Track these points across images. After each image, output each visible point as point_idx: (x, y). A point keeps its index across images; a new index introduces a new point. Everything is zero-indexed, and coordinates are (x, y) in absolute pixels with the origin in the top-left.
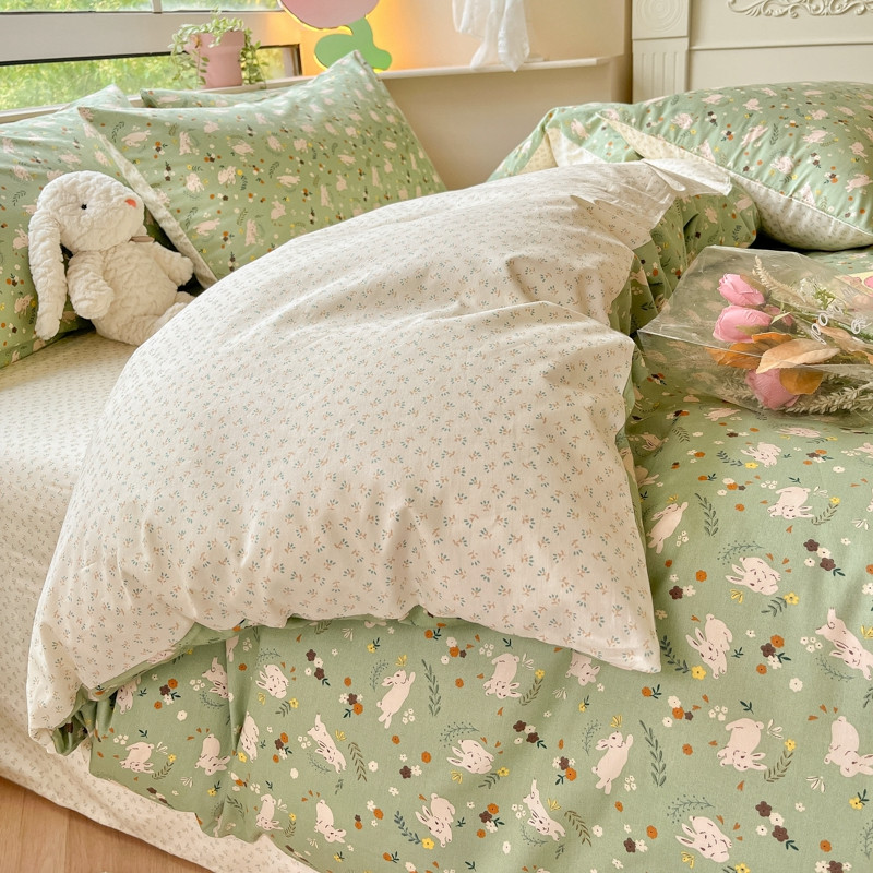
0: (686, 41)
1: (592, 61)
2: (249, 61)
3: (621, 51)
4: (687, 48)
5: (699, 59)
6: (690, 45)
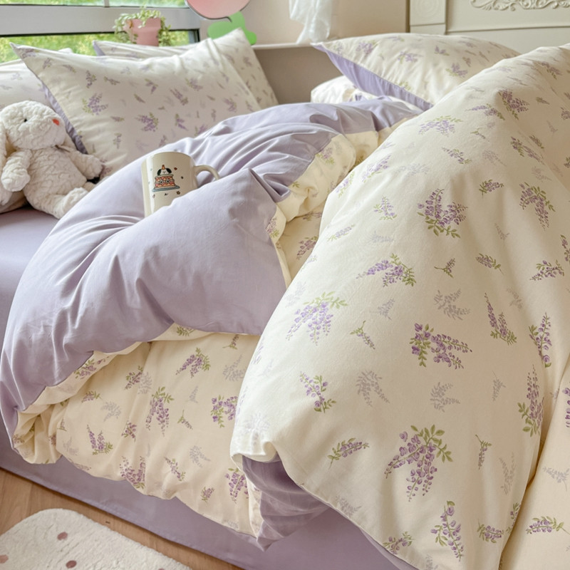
0: (444, 26)
2: (164, 38)
4: (445, 30)
6: (447, 28)
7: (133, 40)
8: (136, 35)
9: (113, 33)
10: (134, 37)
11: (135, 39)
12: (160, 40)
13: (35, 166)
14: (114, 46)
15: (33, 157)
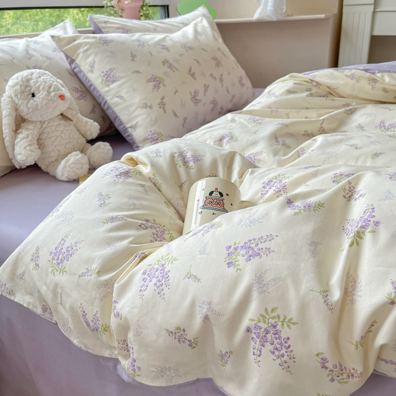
0: (372, 7)
1: (322, 16)
2: (145, 12)
3: (336, 11)
4: (372, 10)
5: (379, 16)
6: (375, 9)
7: (120, 14)
8: (122, 10)
9: (103, 7)
10: (120, 11)
11: (122, 13)
12: (141, 14)
13: (44, 136)
14: (105, 19)
15: (42, 127)
